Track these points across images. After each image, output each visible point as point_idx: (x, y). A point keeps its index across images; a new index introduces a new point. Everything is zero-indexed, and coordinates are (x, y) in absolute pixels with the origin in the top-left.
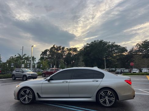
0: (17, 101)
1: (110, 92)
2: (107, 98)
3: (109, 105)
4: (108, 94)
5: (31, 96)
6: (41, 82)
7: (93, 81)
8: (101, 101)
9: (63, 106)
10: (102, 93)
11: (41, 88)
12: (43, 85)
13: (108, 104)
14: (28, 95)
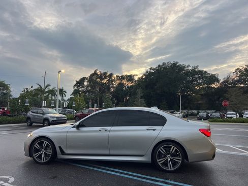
0: (29, 158)
1: (174, 148)
2: (169, 157)
3: (172, 169)
4: (171, 151)
5: (50, 152)
6: (66, 130)
7: (148, 130)
8: (159, 162)
9: (99, 168)
10: (161, 149)
11: (65, 140)
12: (68, 134)
13: (170, 168)
14: (46, 149)
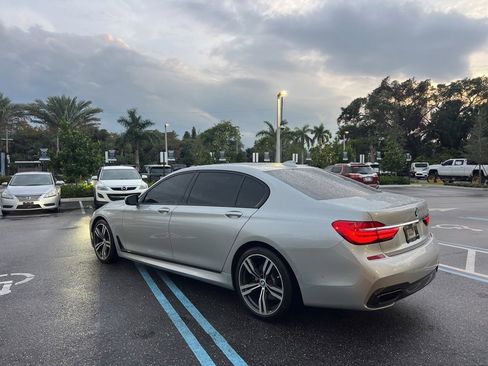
1: (269, 263)
2: (263, 284)
3: (265, 313)
4: (264, 270)
7: (228, 216)
8: (244, 290)
10: (248, 263)
13: (262, 309)
